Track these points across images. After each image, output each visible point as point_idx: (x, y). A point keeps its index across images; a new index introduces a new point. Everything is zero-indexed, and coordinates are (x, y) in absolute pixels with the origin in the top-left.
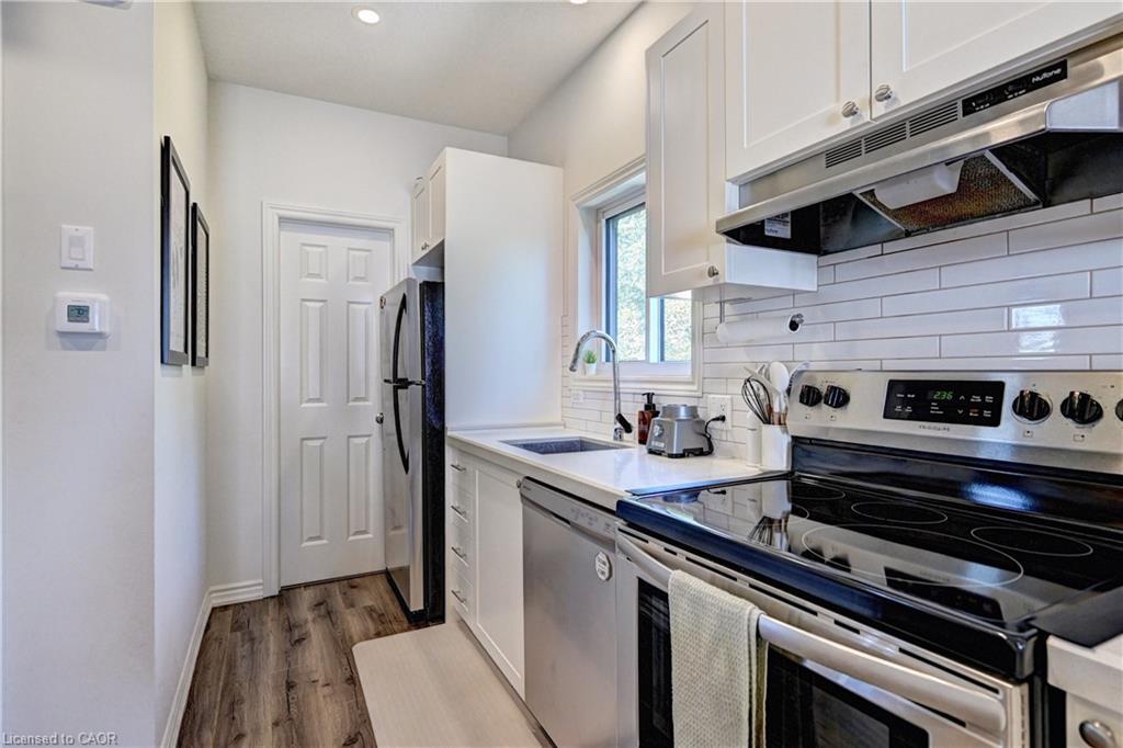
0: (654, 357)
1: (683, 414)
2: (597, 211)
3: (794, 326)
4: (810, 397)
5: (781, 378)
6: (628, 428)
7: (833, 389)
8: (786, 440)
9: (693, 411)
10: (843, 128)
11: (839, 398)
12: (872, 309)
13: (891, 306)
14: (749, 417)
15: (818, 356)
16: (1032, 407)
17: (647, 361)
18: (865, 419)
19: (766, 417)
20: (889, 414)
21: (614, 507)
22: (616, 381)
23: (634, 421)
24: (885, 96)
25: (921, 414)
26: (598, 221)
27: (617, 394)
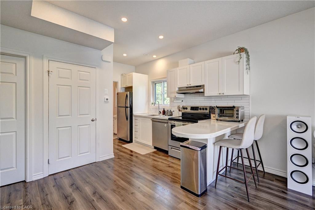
0: (163, 104)
1: (169, 111)
2: (153, 82)
3: (182, 101)
4: (184, 108)
5: (181, 107)
6: (161, 113)
7: (186, 108)
8: (181, 113)
9: (170, 110)
10: (187, 86)
11: (186, 109)
12: (189, 100)
13: (191, 100)
14: (178, 111)
15: (184, 104)
16: (200, 109)
17: (162, 104)
18: (189, 110)
19: (180, 111)
20: (191, 110)
21: (168, 119)
22: (159, 107)
23: (162, 112)
24: (190, 85)
25: (193, 110)
26: (153, 84)
27: (159, 109)
